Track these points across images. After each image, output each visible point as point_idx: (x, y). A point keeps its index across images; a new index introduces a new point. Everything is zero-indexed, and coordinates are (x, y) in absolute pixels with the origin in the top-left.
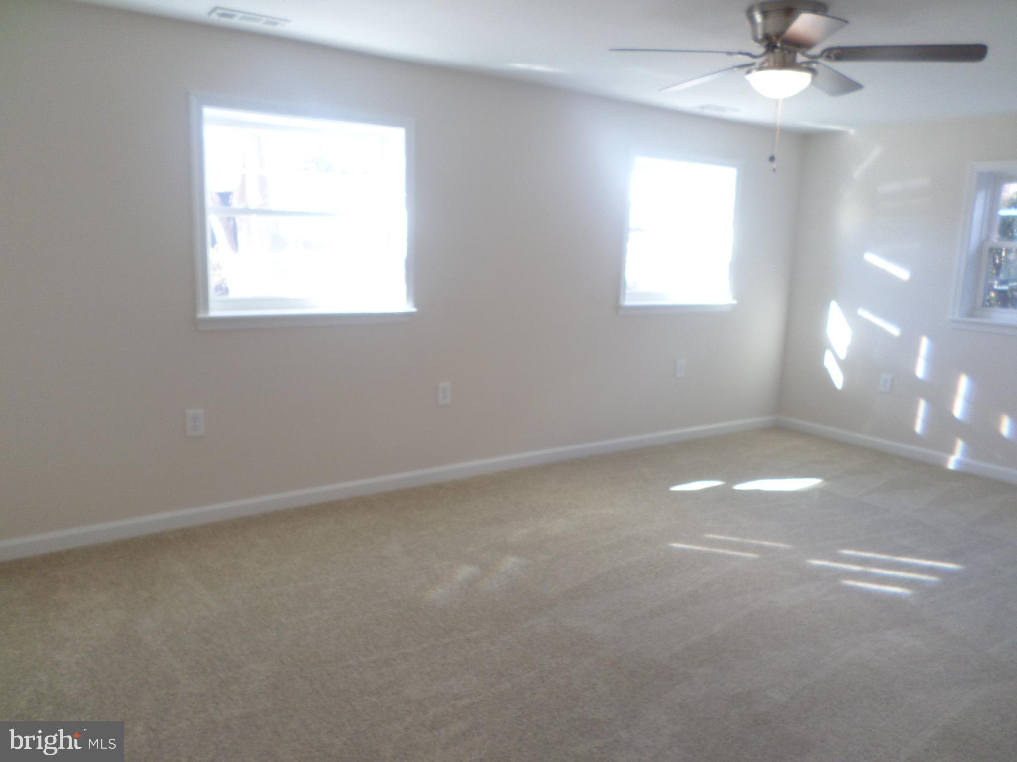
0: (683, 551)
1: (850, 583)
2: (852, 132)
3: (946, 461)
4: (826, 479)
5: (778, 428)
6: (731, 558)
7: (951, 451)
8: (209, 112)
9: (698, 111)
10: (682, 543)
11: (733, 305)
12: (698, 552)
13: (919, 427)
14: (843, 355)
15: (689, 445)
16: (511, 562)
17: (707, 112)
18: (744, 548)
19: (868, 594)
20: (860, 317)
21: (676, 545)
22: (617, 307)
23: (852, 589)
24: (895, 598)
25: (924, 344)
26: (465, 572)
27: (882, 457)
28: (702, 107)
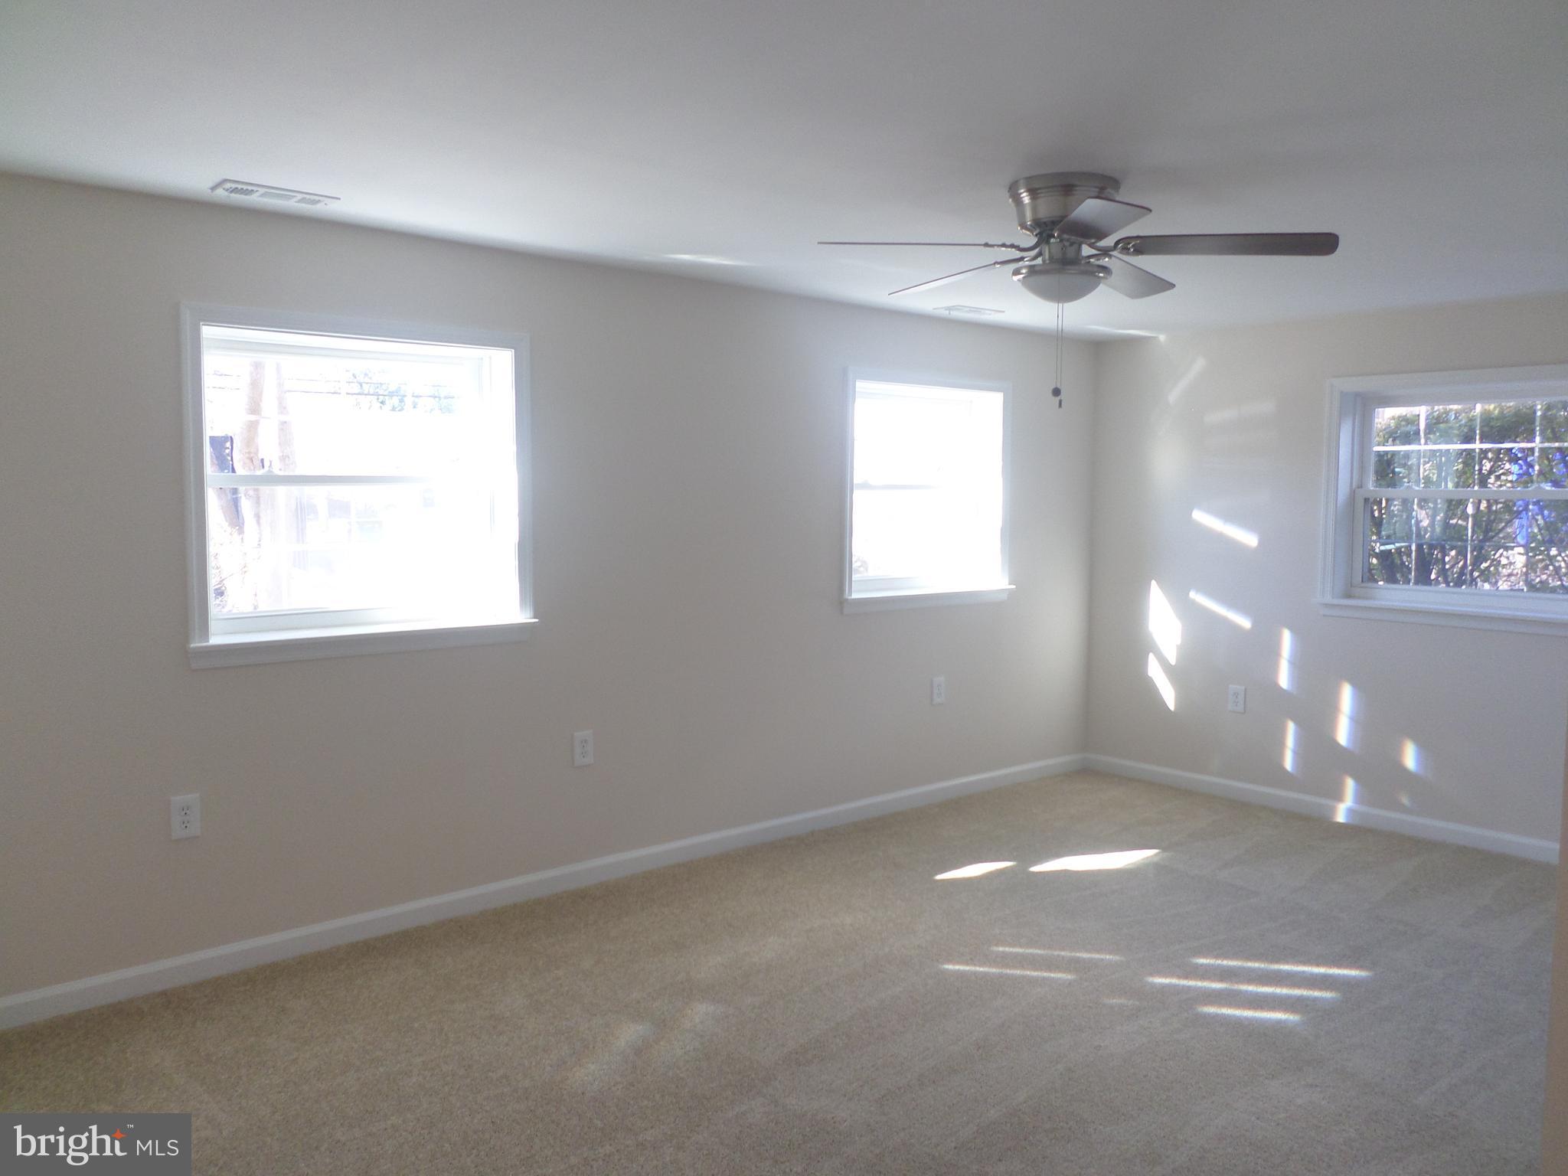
0: (961, 975)
1: (1211, 1010)
2: (1162, 337)
3: (1333, 810)
4: (1164, 849)
5: (1086, 772)
6: (1033, 981)
7: (1339, 797)
8: (208, 332)
9: (945, 313)
10: (959, 963)
11: (1010, 591)
12: (986, 974)
13: (1288, 763)
14: (1172, 659)
15: (959, 806)
16: (701, 1012)
17: (955, 314)
18: (1050, 964)
19: (1238, 1024)
20: (1193, 602)
21: (950, 967)
22: (840, 601)
23: (1215, 1017)
24: (1278, 1026)
25: (1287, 638)
26: (630, 1033)
27: (1241, 809)
28: (949, 309)
